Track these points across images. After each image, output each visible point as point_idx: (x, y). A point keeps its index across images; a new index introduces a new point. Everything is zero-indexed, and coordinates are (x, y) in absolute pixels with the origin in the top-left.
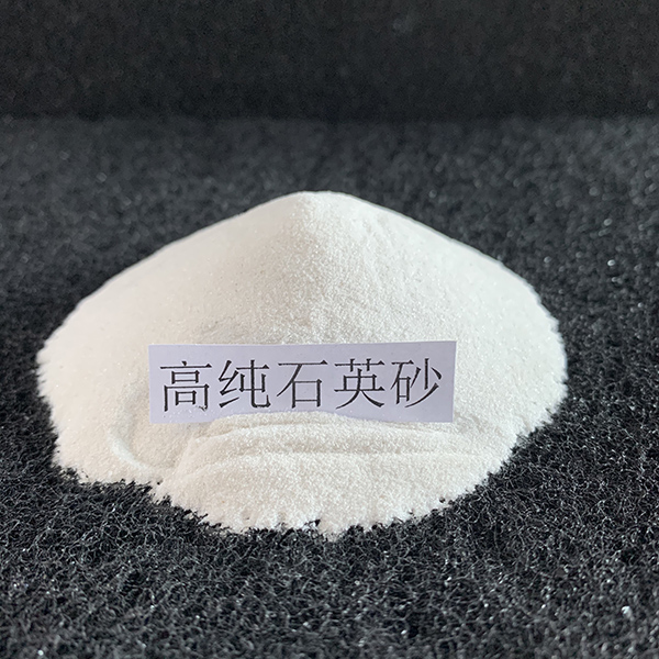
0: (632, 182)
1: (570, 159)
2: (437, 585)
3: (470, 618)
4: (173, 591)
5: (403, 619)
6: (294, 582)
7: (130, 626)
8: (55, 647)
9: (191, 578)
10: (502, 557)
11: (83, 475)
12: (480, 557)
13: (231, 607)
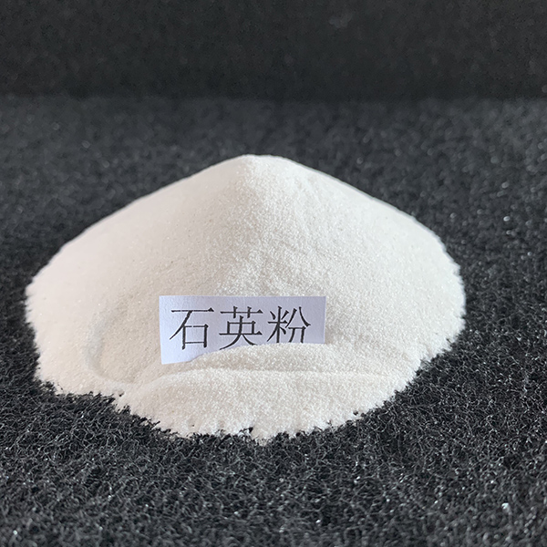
0: (527, 152)
1: (476, 133)
2: (348, 482)
3: (374, 511)
4: (128, 484)
5: (318, 511)
6: (229, 478)
7: (90, 512)
8: (28, 529)
9: (144, 474)
10: (404, 461)
11: (58, 388)
12: (386, 461)
13: (175, 497)
